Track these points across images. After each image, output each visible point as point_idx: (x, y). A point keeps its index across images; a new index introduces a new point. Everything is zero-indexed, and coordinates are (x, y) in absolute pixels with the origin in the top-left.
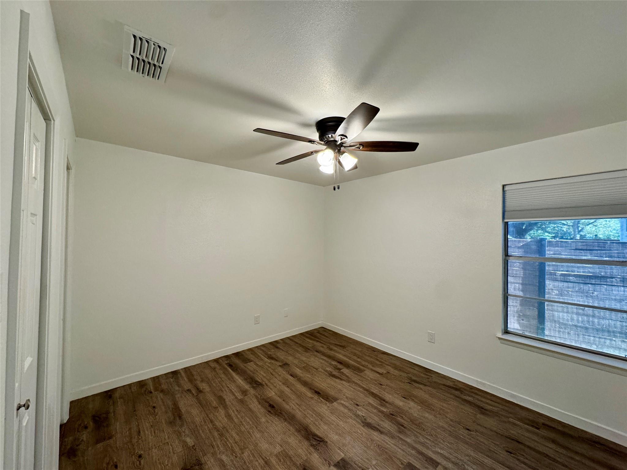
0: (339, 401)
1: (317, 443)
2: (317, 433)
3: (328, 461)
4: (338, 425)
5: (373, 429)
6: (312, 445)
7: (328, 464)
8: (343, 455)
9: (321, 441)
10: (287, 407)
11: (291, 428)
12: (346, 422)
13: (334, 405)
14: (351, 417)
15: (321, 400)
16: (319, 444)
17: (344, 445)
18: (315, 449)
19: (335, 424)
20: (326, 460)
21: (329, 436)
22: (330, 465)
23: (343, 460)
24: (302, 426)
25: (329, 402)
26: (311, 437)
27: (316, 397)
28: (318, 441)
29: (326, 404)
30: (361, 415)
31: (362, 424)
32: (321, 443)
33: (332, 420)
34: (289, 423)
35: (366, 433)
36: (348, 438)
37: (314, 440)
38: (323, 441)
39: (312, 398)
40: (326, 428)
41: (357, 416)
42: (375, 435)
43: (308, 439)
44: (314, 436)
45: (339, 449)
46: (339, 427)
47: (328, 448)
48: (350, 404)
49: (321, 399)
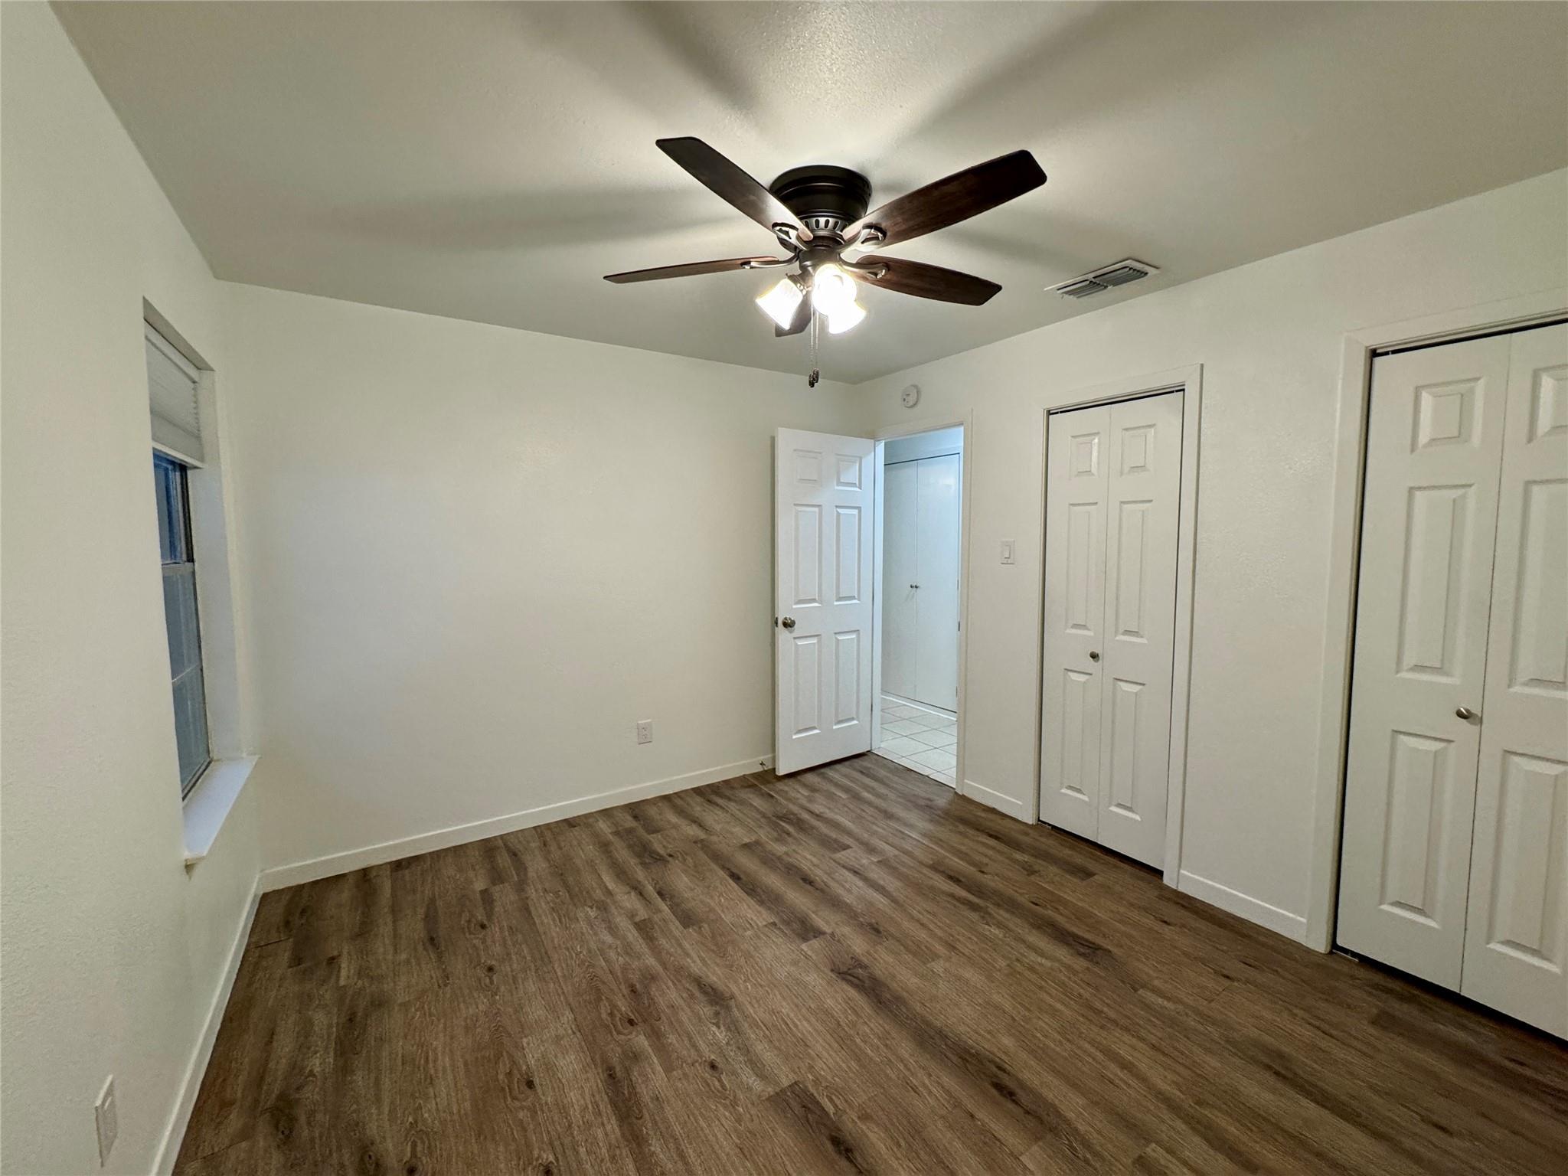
0: (770, 1090)
1: (856, 971)
2: (852, 992)
3: (834, 940)
4: (797, 1006)
5: (713, 989)
6: (864, 967)
7: (834, 936)
8: (804, 946)
9: (845, 973)
10: (947, 1080)
11: (918, 1008)
12: (773, 1012)
13: (791, 1076)
14: (754, 1024)
15: (831, 1100)
16: (849, 969)
17: (795, 963)
18: (858, 960)
19: (804, 1010)
20: (839, 941)
21: (824, 983)
22: (833, 935)
23: (805, 939)
24: (891, 1012)
25: (805, 1091)
26: (867, 983)
27: (852, 1125)
28: (850, 975)
29: (817, 1082)
30: (722, 1028)
31: (732, 1003)
32: (845, 970)
33: (808, 1021)
34: (928, 1024)
35: (736, 982)
36: (781, 973)
37: (861, 977)
38: (839, 973)
39: (865, 1117)
40: (830, 1002)
41: (734, 1028)
42: (715, 975)
43: (873, 979)
44: (859, 985)
45: (807, 957)
46: (796, 1000)
47: (832, 960)
48: (734, 1073)
49: (831, 1110)
